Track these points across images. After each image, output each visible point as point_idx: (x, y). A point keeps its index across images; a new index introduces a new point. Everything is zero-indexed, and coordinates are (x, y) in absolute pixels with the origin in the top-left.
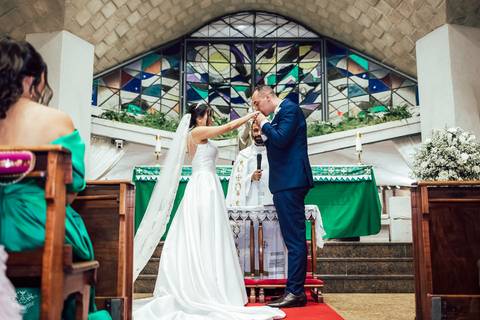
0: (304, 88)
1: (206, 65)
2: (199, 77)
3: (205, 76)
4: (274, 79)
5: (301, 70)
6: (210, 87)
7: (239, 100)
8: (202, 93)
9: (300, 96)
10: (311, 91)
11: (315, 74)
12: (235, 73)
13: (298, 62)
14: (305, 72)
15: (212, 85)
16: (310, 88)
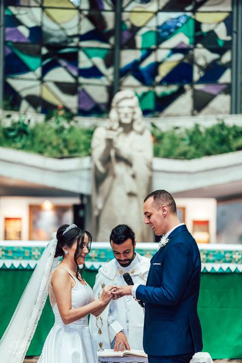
0: (203, 56)
1: (37, 12)
2: (25, 32)
3: (37, 32)
4: (152, 39)
5: (198, 25)
6: (44, 51)
7: (94, 72)
8: (30, 61)
9: (196, 69)
10: (214, 62)
11: (222, 33)
12: (87, 26)
13: (194, 11)
14: (205, 29)
15: (48, 46)
16: (211, 57)
